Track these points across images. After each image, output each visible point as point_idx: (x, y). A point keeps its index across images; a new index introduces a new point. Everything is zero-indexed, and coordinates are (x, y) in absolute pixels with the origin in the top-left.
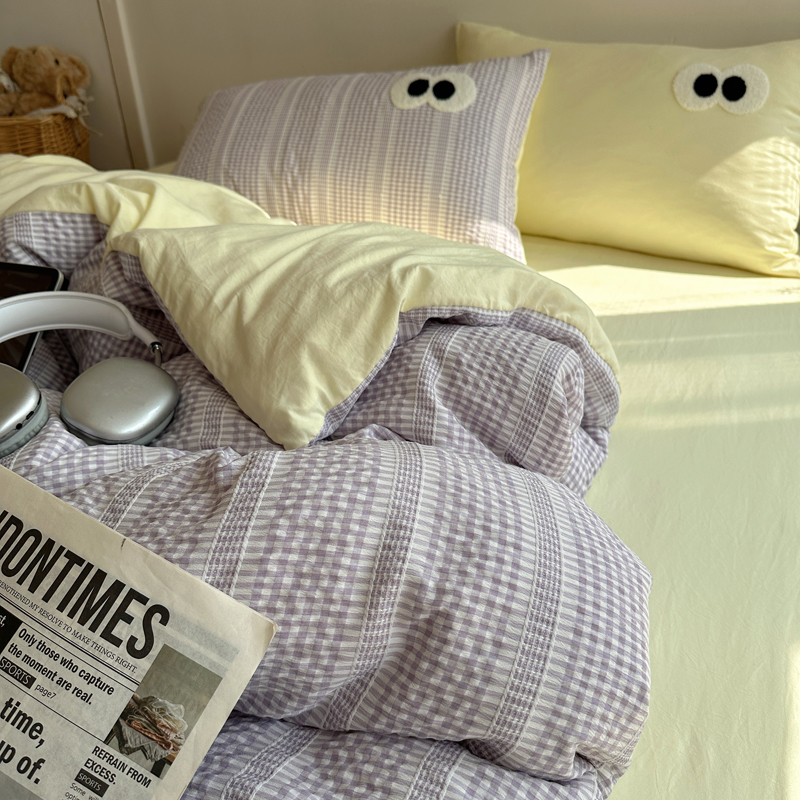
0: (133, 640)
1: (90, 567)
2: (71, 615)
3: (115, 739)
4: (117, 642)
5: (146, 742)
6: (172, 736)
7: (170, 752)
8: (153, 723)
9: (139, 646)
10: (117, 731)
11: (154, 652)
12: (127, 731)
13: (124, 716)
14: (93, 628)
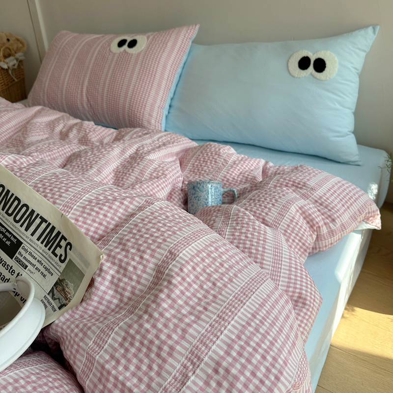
0: (61, 255)
1: (49, 224)
2: (42, 243)
3: (51, 294)
4: (56, 256)
5: (61, 297)
6: (69, 296)
7: (67, 302)
8: (64, 290)
9: (63, 258)
10: (52, 291)
11: (67, 261)
12: (55, 291)
13: (55, 285)
14: (49, 249)
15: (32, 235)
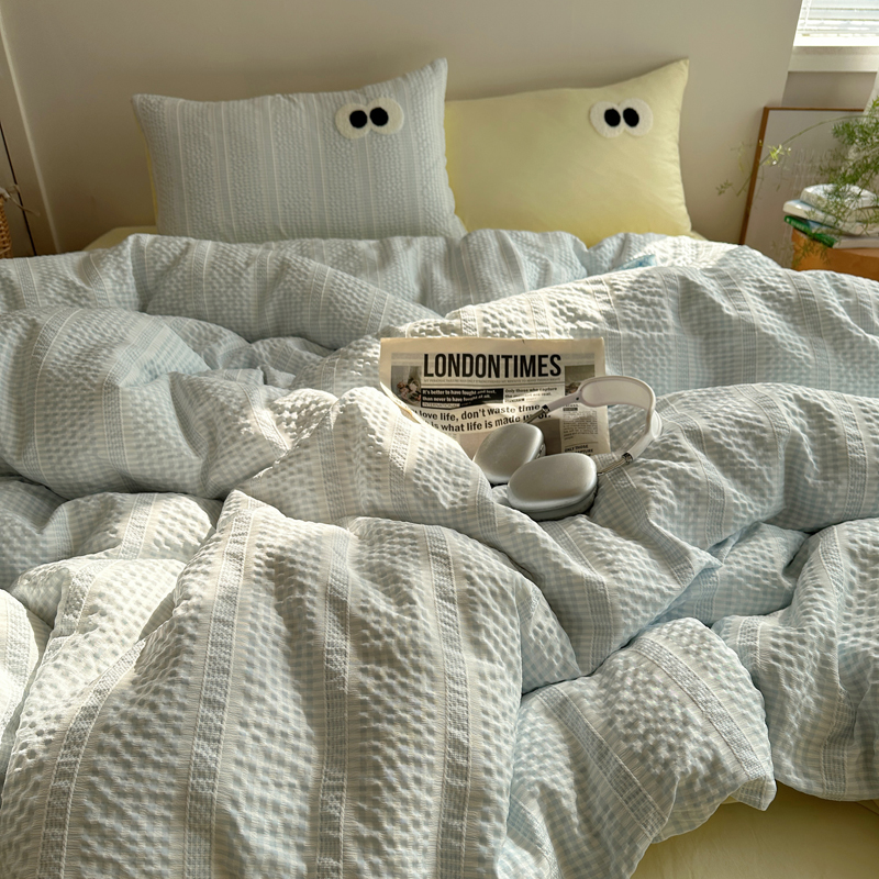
0: (552, 372)
1: (516, 357)
2: (522, 376)
4: (546, 375)
9: (556, 371)
11: (563, 370)
14: (534, 375)
15: (507, 376)
